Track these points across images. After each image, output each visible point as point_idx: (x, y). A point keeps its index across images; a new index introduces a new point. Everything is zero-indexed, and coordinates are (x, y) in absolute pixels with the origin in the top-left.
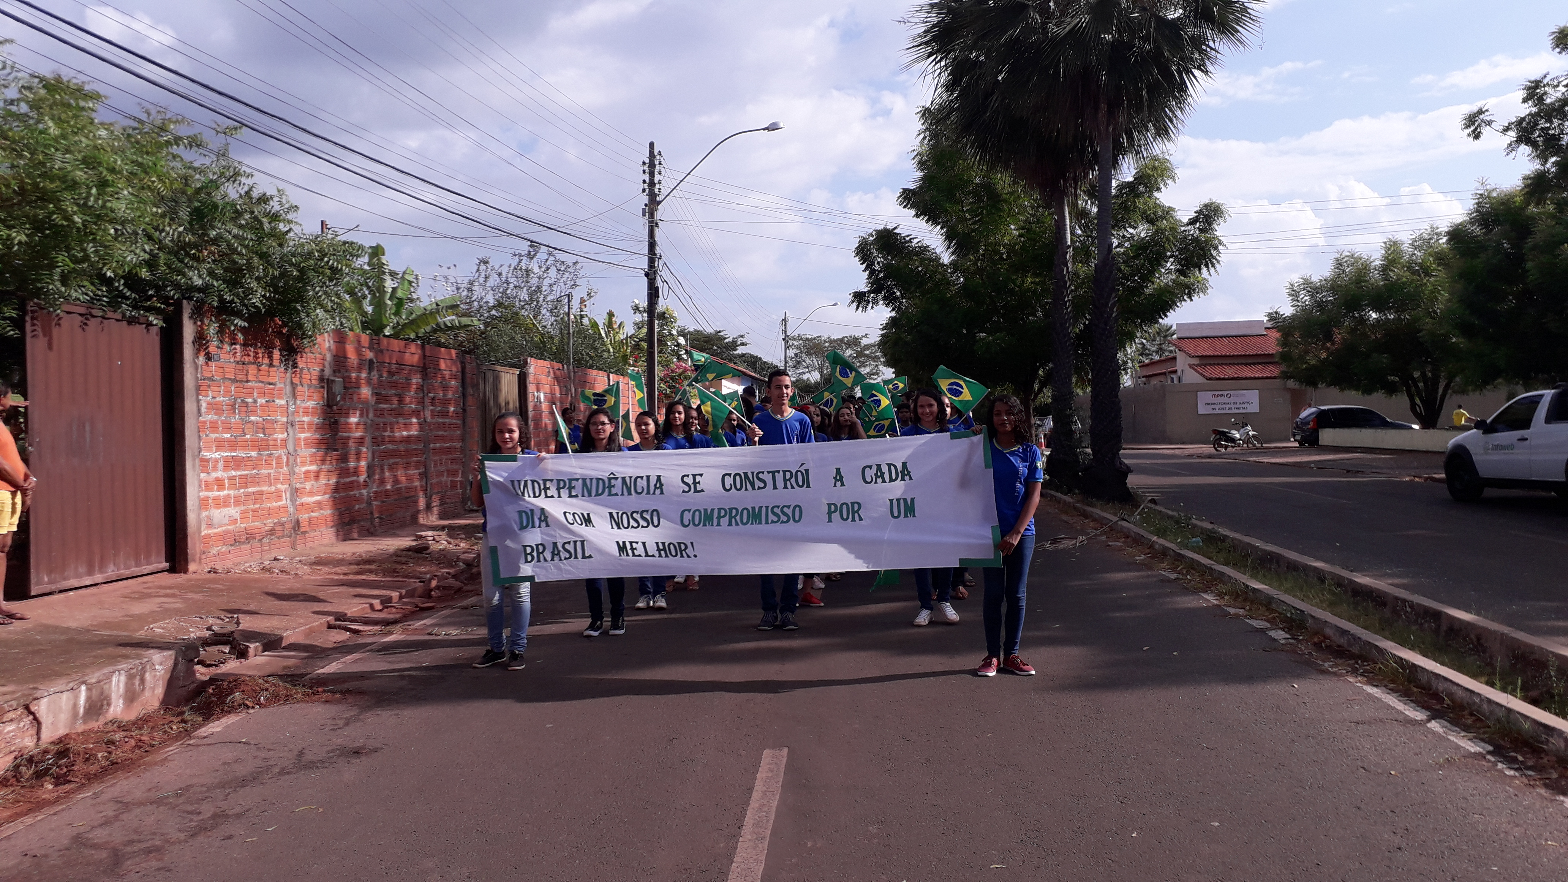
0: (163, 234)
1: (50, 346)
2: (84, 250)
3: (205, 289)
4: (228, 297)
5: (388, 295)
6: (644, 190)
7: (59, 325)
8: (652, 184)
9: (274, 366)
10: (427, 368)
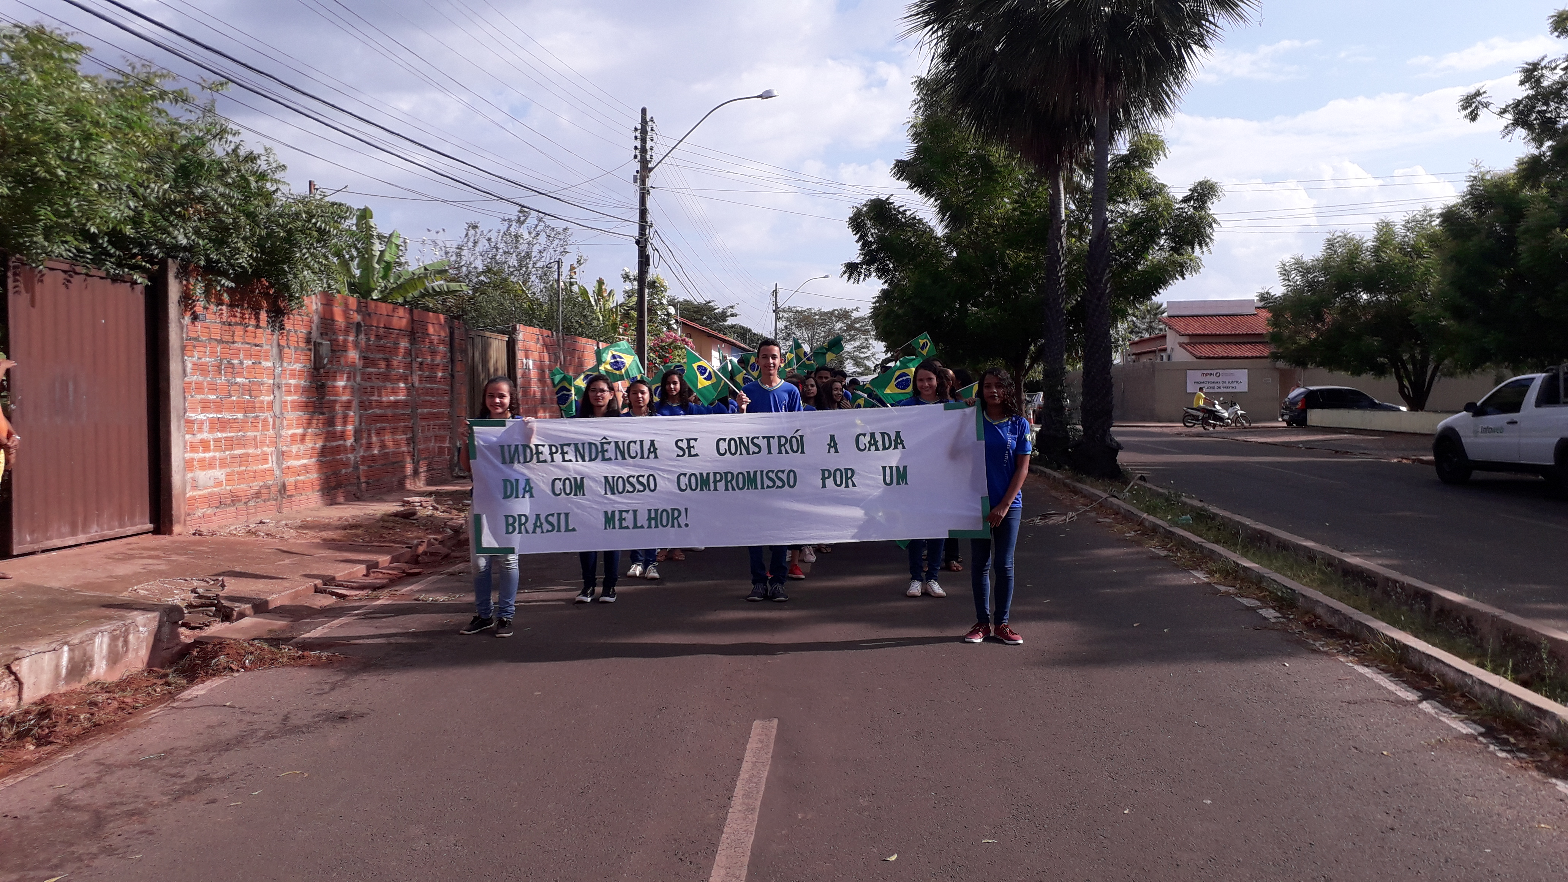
0: (148, 191)
1: (33, 304)
2: (67, 205)
3: (190, 249)
4: (214, 256)
5: (376, 259)
6: (635, 157)
7: (42, 281)
8: (644, 150)
9: (260, 328)
10: (415, 332)
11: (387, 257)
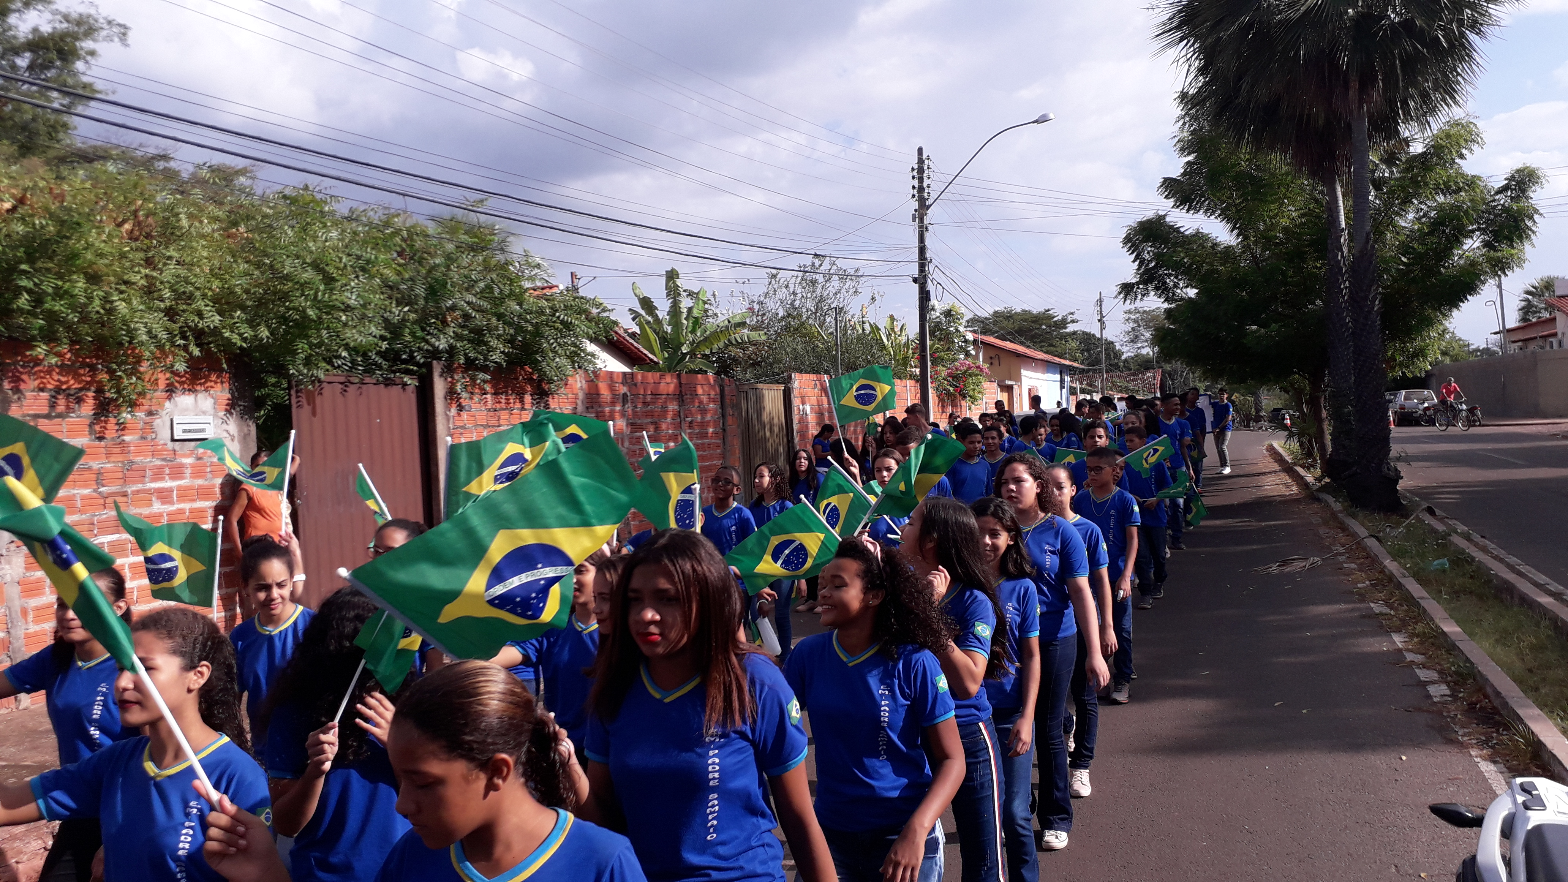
0: (392, 315)
1: (314, 413)
3: (452, 348)
5: (684, 316)
6: (913, 196)
7: (321, 394)
8: (921, 189)
9: (525, 410)
10: (683, 395)
11: (696, 313)
